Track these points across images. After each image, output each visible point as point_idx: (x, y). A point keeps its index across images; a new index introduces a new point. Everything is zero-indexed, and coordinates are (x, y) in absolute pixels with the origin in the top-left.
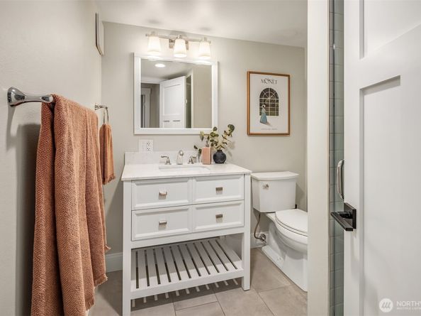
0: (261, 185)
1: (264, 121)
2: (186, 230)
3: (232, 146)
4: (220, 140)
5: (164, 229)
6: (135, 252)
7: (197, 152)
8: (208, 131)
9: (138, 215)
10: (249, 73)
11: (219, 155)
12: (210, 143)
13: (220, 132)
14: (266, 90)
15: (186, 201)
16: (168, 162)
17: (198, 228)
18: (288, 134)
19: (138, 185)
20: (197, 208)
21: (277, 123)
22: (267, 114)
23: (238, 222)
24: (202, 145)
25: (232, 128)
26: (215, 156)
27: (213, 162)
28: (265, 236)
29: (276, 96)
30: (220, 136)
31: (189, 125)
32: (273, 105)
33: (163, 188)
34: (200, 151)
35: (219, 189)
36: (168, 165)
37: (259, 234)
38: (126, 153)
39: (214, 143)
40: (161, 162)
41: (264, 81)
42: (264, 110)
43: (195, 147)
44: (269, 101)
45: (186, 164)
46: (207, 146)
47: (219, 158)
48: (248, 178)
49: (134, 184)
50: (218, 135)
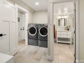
3: (70, 28)
5: (61, 36)
6: (58, 38)
13: (68, 27)
24: (66, 28)
27: (67, 30)
31: (65, 26)
33: (61, 32)
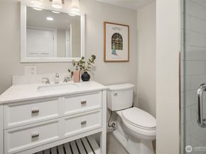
0: (112, 94)
1: (114, 53)
2: (56, 137)
4: (86, 65)
5: (37, 140)
7: (70, 74)
8: (78, 59)
9: (10, 132)
10: (105, 23)
11: (86, 76)
12: (79, 68)
13: (86, 60)
14: (115, 34)
15: (57, 115)
16: (48, 82)
17: (67, 134)
18: (128, 61)
19: (10, 106)
20: (66, 119)
21: (122, 54)
22: (116, 49)
23: (98, 124)
25: (94, 57)
26: (82, 76)
27: (81, 80)
28: (114, 124)
29: (121, 38)
30: (86, 63)
32: (119, 44)
34: (72, 73)
35: (84, 103)
36: (48, 84)
37: (111, 123)
38: (13, 77)
39: (82, 67)
40: (43, 82)
41: (114, 29)
42: (114, 46)
43: (69, 71)
44: (117, 41)
45: (61, 82)
46: (77, 70)
47: (86, 78)
48: (105, 92)
49: (6, 106)
50: (84, 62)
